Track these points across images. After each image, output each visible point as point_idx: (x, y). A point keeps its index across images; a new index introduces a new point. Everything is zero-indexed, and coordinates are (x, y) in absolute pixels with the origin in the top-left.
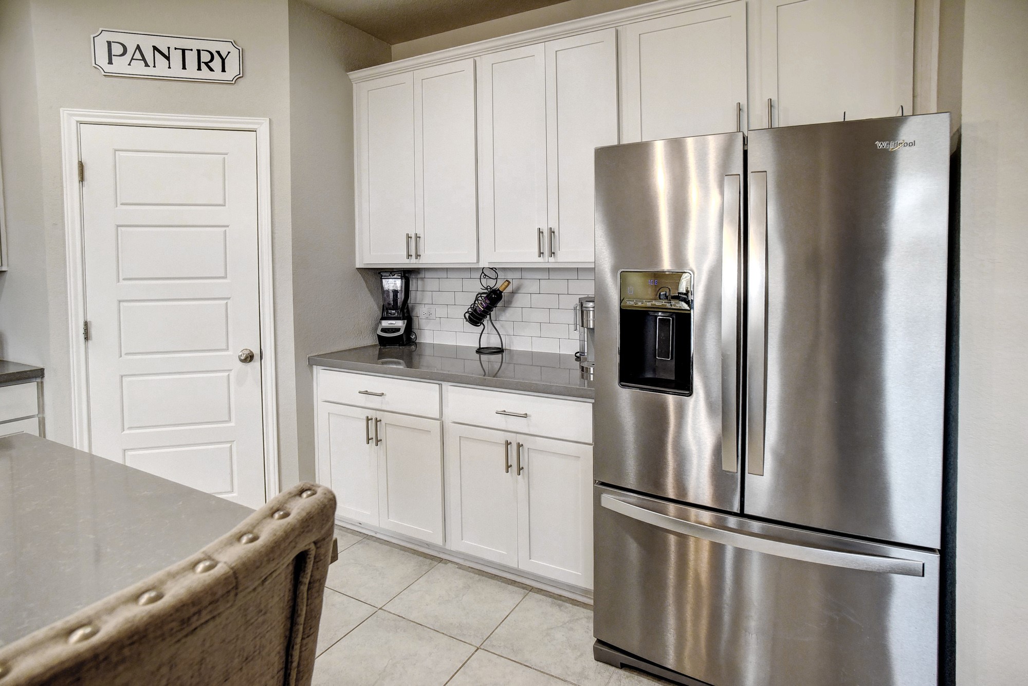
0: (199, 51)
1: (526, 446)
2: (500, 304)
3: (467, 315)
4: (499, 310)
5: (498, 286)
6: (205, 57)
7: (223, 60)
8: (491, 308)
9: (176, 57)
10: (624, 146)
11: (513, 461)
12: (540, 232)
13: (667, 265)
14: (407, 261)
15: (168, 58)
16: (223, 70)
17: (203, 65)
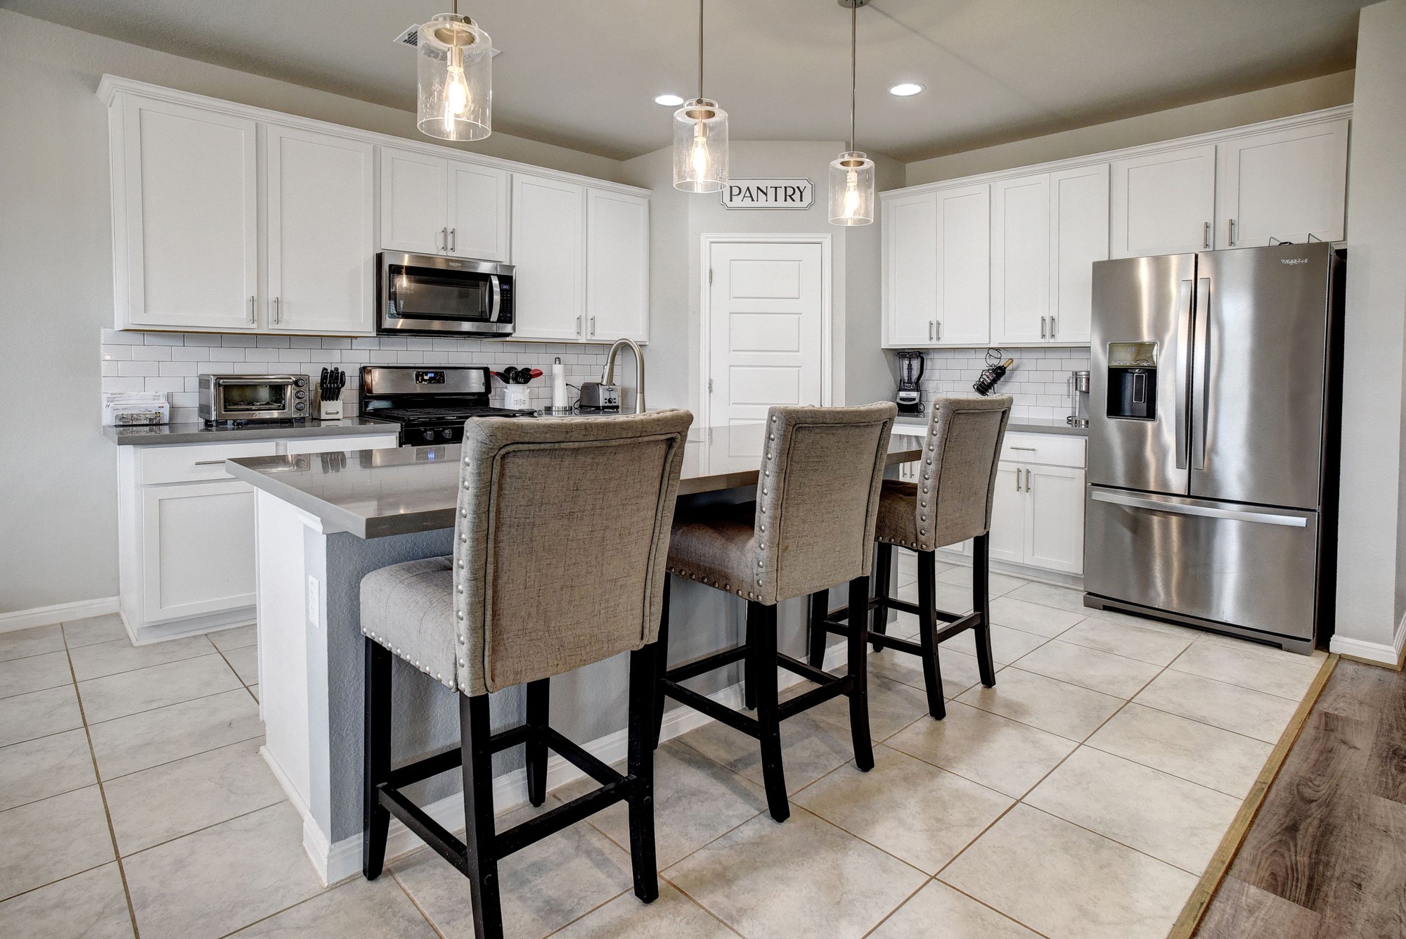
0: (786, 188)
1: (1032, 473)
2: (1002, 379)
3: (976, 387)
4: (1001, 384)
5: (1001, 364)
6: (790, 192)
7: (801, 193)
8: (997, 381)
9: (771, 193)
10: (1112, 261)
11: (1023, 484)
12: (1043, 320)
13: (1146, 337)
14: (928, 342)
15: (766, 194)
16: (801, 200)
17: (788, 197)
